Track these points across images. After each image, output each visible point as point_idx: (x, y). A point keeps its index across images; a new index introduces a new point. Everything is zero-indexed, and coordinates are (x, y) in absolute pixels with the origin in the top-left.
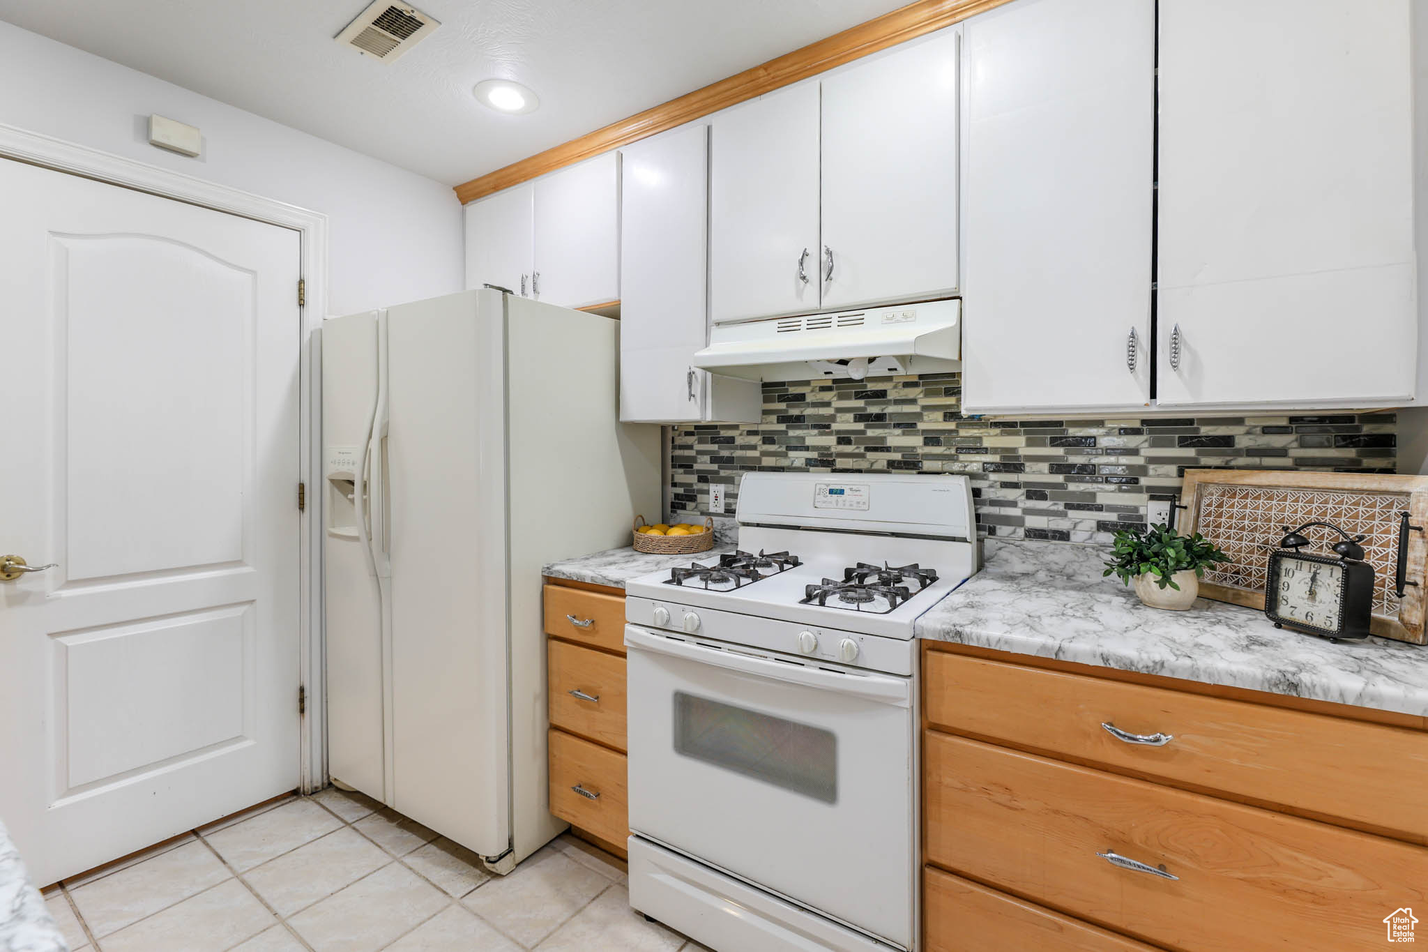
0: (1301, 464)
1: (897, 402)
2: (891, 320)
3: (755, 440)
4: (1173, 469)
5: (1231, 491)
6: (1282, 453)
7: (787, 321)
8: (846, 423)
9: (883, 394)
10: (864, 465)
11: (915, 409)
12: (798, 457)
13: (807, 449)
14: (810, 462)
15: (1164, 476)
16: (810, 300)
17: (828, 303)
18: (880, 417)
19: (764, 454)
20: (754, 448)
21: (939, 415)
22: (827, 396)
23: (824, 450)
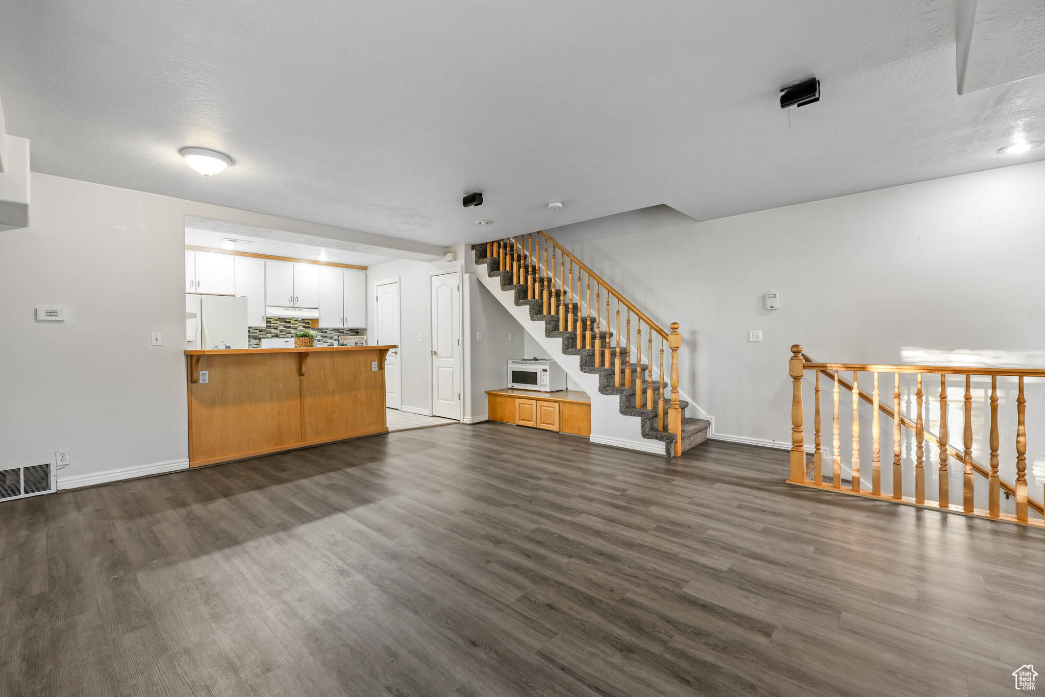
0: (351, 335)
1: (293, 324)
2: (308, 311)
3: (257, 331)
4: (337, 336)
5: (345, 339)
6: (348, 334)
7: (287, 308)
8: (282, 328)
9: (290, 322)
10: (286, 337)
11: (297, 325)
12: (270, 335)
13: (272, 333)
14: (272, 336)
15: (336, 337)
16: (292, 305)
17: (295, 306)
18: (290, 327)
19: (259, 334)
20: (257, 333)
21: (302, 327)
22: (277, 322)
23: (277, 333)
